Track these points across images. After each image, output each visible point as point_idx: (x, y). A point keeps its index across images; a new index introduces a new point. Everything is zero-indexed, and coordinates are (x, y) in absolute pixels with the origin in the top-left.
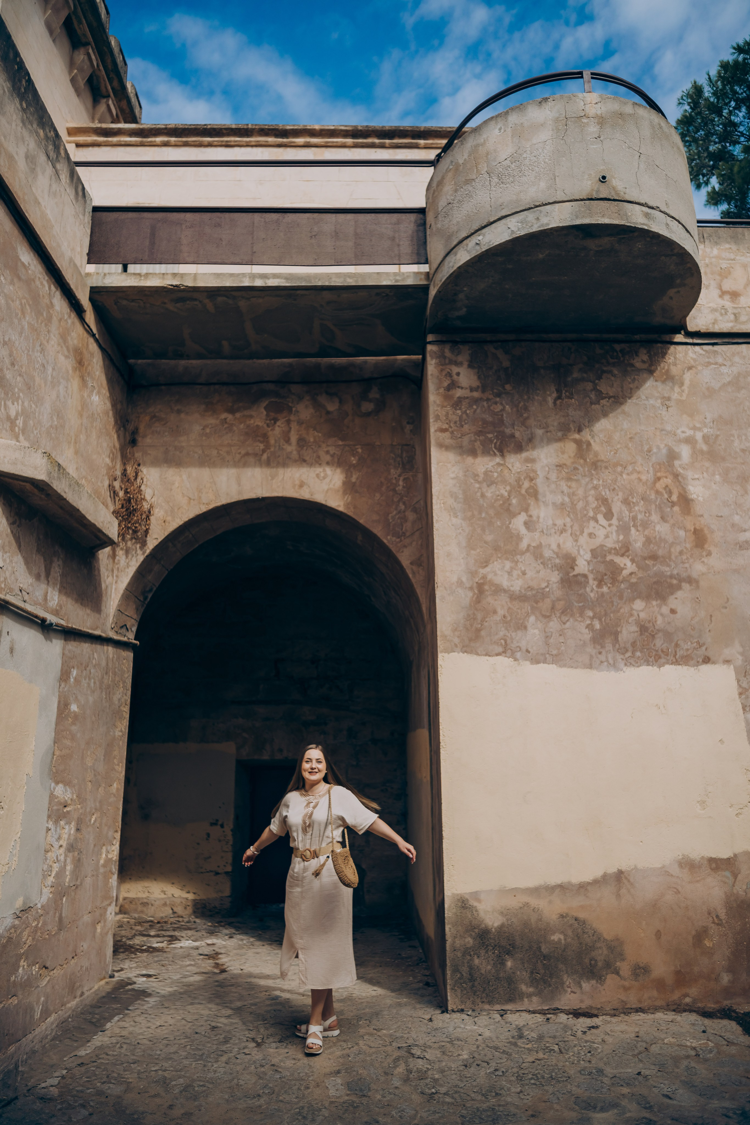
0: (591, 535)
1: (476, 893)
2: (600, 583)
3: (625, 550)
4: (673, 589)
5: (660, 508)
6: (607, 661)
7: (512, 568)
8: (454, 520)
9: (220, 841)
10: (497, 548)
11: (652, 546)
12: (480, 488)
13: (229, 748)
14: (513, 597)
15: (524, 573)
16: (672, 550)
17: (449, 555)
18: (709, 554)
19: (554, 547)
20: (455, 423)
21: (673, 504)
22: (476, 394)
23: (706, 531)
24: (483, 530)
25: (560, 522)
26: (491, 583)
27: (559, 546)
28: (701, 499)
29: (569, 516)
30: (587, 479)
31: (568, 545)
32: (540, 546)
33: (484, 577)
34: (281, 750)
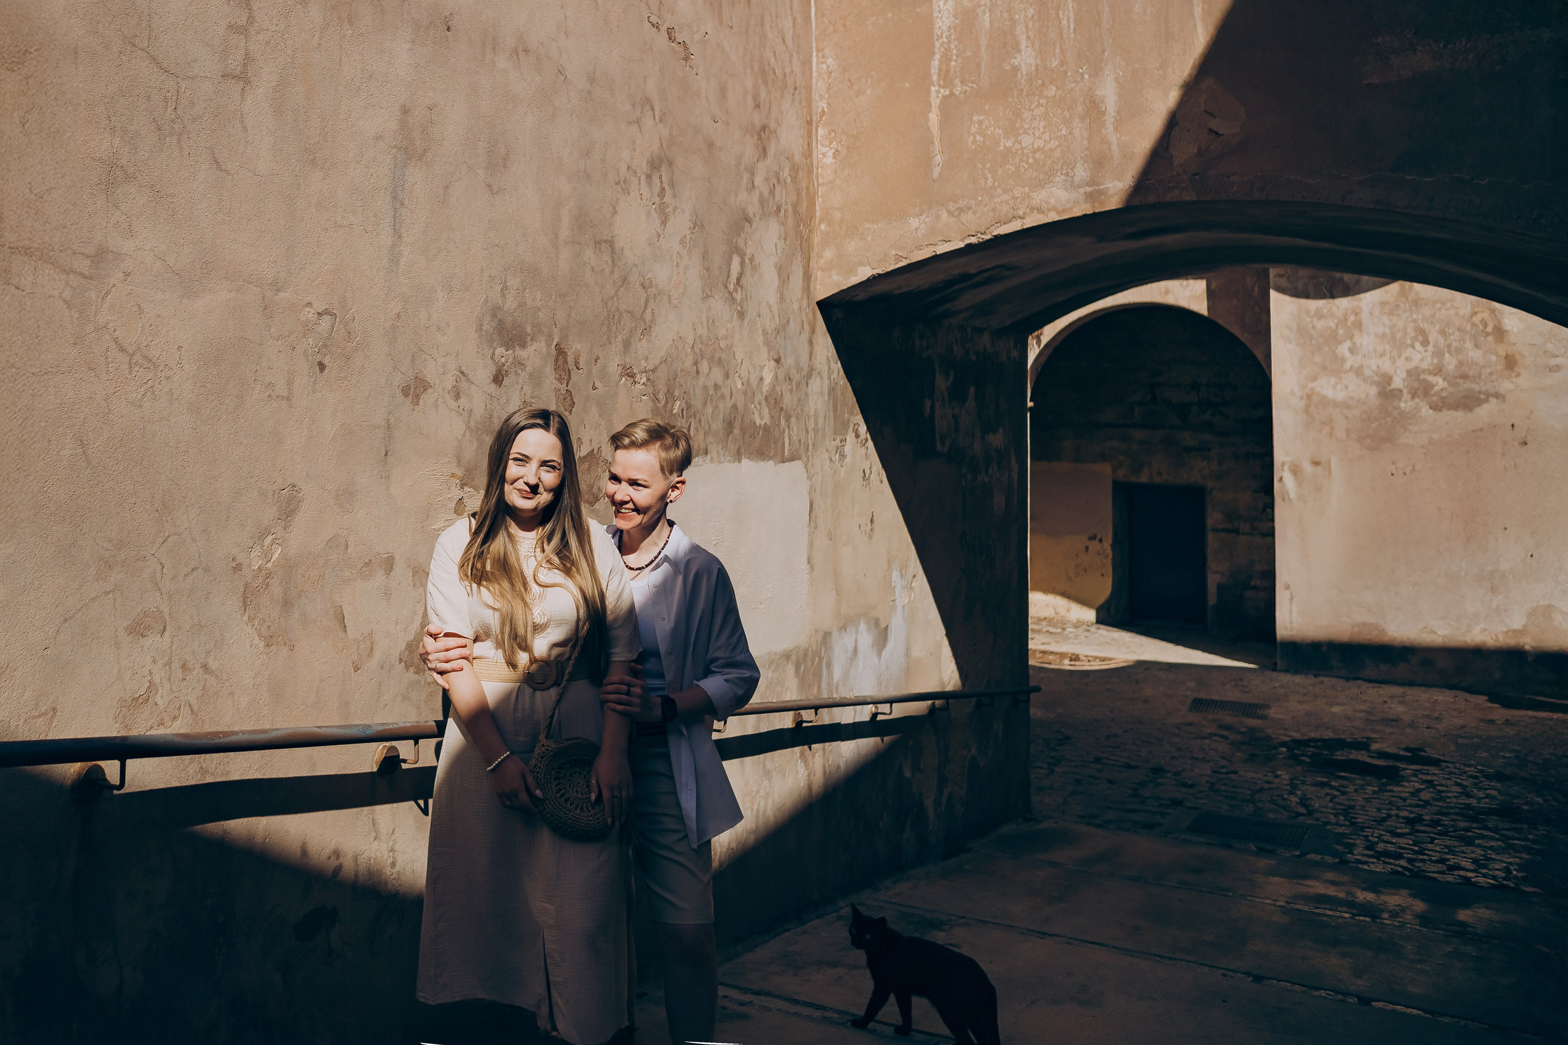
0: (1407, 358)
2: (1413, 395)
3: (1438, 370)
4: (1480, 402)
5: (1474, 337)
7: (1336, 383)
8: (1289, 345)
10: (1324, 368)
11: (1464, 368)
12: (1311, 321)
14: (1337, 404)
15: (1347, 387)
16: (1483, 371)
17: (1283, 373)
18: (1518, 375)
19: (1374, 367)
21: (1488, 334)
23: (1517, 357)
24: (1313, 353)
25: (1380, 349)
26: (1318, 394)
27: (1378, 366)
28: (1515, 330)
29: (1389, 343)
30: (1407, 314)
31: (1386, 366)
32: (1362, 366)
33: (1313, 389)
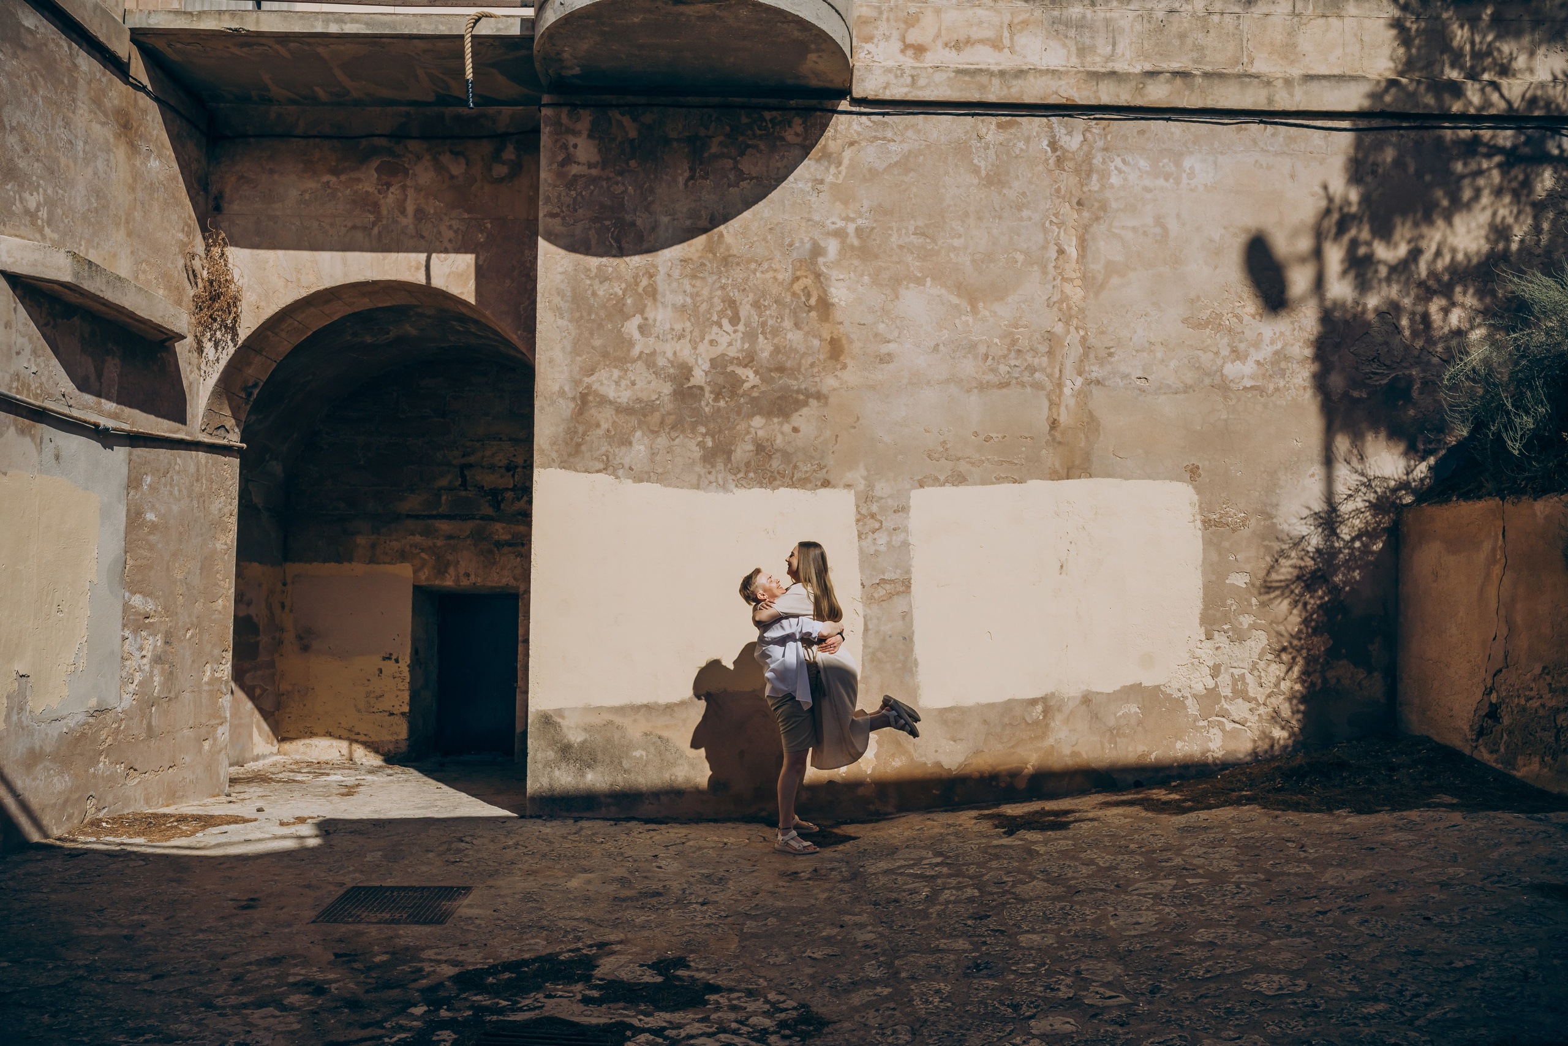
0: (712, 342)
1: (560, 709)
2: (718, 396)
3: (749, 360)
4: (799, 405)
5: (794, 313)
6: (717, 482)
7: (620, 377)
8: (560, 322)
9: (394, 677)
10: (605, 355)
11: (780, 356)
12: (591, 285)
13: (405, 571)
14: (619, 409)
15: (633, 384)
16: (803, 361)
17: (551, 361)
18: (844, 367)
19: (670, 355)
20: (568, 206)
21: (811, 309)
22: (594, 172)
23: (844, 341)
24: (592, 334)
25: (678, 327)
26: (596, 394)
27: (675, 353)
28: (843, 304)
29: (689, 319)
30: (715, 277)
31: (685, 352)
32: (654, 353)
33: (589, 387)
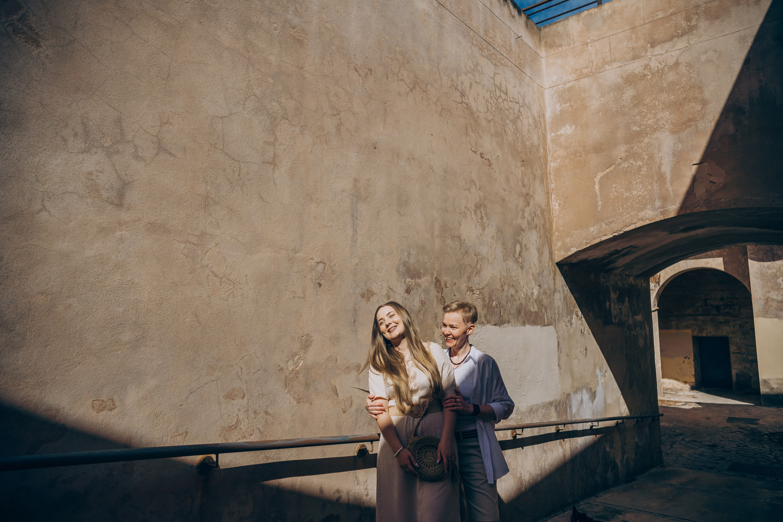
1: (769, 379)
7: (778, 294)
8: (757, 280)
9: (689, 364)
10: (772, 288)
12: (766, 270)
13: (689, 331)
14: (778, 302)
15: (782, 295)
17: (756, 290)
20: (756, 251)
24: (767, 283)
26: (771, 298)
33: (768, 296)
34: (710, 332)
